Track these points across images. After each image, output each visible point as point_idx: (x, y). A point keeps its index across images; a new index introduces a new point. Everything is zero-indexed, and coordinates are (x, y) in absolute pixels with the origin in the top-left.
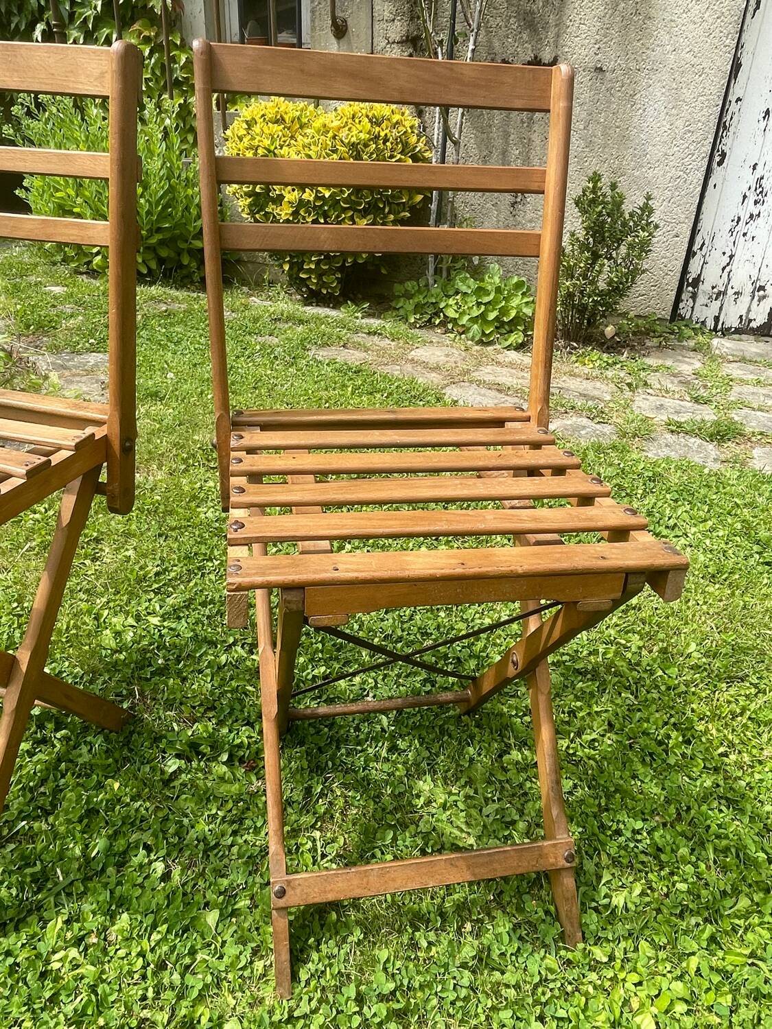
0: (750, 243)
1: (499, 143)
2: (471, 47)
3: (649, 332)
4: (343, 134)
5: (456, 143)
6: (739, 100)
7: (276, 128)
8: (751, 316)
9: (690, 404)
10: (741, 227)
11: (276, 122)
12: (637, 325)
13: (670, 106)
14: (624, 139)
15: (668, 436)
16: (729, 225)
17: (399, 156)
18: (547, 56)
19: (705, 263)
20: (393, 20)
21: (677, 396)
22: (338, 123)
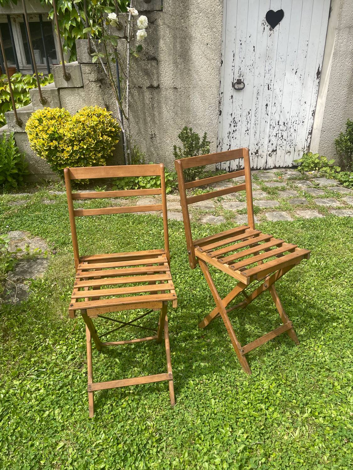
0: (235, 140)
1: (142, 116)
2: (128, 84)
4: (87, 123)
5: (127, 119)
6: (222, 93)
7: (53, 121)
8: (240, 164)
9: (239, 203)
10: (231, 135)
11: (51, 119)
13: (202, 99)
14: (188, 111)
16: (227, 135)
18: (155, 84)
19: (222, 149)
20: (91, 73)
21: (234, 201)
22: (84, 119)
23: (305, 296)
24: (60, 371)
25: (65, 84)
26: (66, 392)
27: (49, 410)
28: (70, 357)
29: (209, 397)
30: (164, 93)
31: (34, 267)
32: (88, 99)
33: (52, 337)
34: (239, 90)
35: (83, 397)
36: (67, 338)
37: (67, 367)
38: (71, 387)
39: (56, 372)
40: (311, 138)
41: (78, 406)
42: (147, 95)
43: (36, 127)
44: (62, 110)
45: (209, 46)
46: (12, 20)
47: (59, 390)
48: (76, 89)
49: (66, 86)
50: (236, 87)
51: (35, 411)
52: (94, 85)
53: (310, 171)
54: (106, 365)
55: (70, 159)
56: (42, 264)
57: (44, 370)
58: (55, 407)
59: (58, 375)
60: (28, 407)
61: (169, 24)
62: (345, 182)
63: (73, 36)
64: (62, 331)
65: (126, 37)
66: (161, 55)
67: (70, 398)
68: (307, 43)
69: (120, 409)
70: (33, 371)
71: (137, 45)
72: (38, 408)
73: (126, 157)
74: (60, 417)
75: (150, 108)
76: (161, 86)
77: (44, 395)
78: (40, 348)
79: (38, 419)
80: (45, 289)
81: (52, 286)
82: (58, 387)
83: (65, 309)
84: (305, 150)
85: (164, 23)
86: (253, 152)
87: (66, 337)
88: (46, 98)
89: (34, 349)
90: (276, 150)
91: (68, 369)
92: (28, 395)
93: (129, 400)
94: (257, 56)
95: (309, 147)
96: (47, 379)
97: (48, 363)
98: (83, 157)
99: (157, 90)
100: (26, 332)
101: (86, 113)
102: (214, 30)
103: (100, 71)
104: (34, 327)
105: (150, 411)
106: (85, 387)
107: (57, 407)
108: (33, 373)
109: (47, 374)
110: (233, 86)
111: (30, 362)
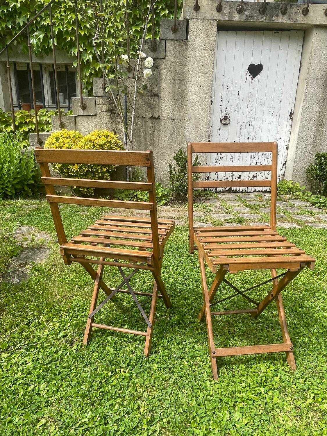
1: (143, 141)
2: (133, 113)
3: (200, 195)
4: (97, 141)
5: (131, 142)
6: (211, 126)
7: (68, 140)
9: (227, 214)
10: (218, 162)
11: (67, 138)
12: (196, 194)
13: (195, 129)
15: (227, 224)
16: (215, 161)
17: (116, 147)
18: (156, 116)
20: (103, 104)
21: (221, 213)
22: (94, 138)
23: (294, 289)
24: (51, 346)
25: (82, 112)
26: (54, 367)
27: (34, 384)
28: (62, 334)
29: (204, 378)
30: (163, 123)
31: (36, 255)
32: (99, 125)
33: (46, 314)
34: (226, 124)
35: (71, 373)
36: (61, 317)
37: (58, 343)
38: (60, 363)
39: (46, 347)
40: (285, 168)
41: (65, 382)
42: (149, 124)
43: (53, 144)
44: (77, 132)
45: (202, 87)
46: (43, 69)
47: (47, 364)
48: (90, 117)
49: (82, 114)
50: (223, 122)
51: (19, 384)
52: (105, 114)
53: (285, 194)
54: (97, 343)
55: (80, 172)
56: (44, 252)
57: (35, 344)
58: (41, 381)
59: (48, 350)
60: (13, 380)
61: (170, 69)
62: (317, 203)
63: (91, 81)
64: (56, 310)
65: (134, 78)
66: (162, 92)
67: (57, 373)
68: (282, 91)
69: (110, 386)
70: (24, 344)
71: (143, 84)
72: (23, 381)
73: (128, 173)
74: (45, 392)
75: (151, 134)
76: (161, 117)
77: (31, 369)
78: (33, 324)
79: (22, 393)
80: (44, 272)
81: (52, 270)
82: (47, 361)
83: (61, 290)
84: (280, 178)
85: (166, 68)
86: (236, 177)
87: (60, 315)
88: (65, 123)
89: (26, 324)
90: (256, 176)
91: (59, 345)
92: (15, 368)
93: (119, 378)
94: (241, 98)
95: (284, 175)
96: (37, 353)
97: (39, 339)
98: (91, 170)
99: (157, 121)
100: (22, 308)
101: (96, 134)
102: (207, 75)
103: (111, 102)
104: (29, 304)
105: (141, 390)
106: (74, 363)
107: (43, 381)
108: (23, 347)
109: (37, 348)
110: (221, 121)
111: (21, 336)
